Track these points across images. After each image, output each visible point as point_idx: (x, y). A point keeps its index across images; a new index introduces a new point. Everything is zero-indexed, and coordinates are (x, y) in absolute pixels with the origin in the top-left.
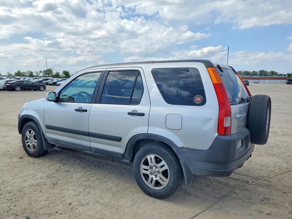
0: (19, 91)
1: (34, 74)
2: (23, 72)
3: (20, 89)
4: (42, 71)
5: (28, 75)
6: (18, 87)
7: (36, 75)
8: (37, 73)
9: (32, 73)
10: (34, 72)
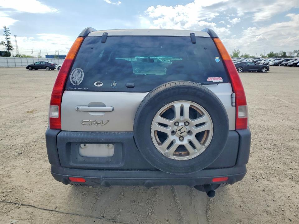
0: (241, 72)
1: (287, 55)
2: (276, 53)
3: (242, 70)
4: (296, 51)
5: (280, 56)
6: (240, 68)
7: (289, 55)
8: (291, 53)
9: (285, 53)
10: (288, 52)
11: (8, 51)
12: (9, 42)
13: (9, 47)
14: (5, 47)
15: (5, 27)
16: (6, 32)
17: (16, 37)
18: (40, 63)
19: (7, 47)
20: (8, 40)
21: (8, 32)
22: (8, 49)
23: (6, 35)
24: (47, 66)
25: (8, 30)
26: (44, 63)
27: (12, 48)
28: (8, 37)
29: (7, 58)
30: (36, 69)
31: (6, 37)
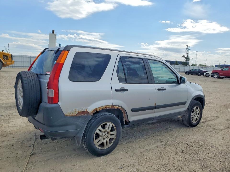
11: (186, 61)
12: (188, 55)
13: (187, 59)
14: (185, 58)
15: (187, 46)
16: (187, 49)
17: (197, 52)
18: (195, 70)
19: (186, 59)
20: (188, 54)
21: (189, 49)
22: (187, 60)
23: (187, 50)
24: (200, 73)
25: (189, 47)
26: (198, 70)
27: (189, 60)
28: (188, 52)
29: (185, 66)
30: (192, 75)
31: (186, 52)
